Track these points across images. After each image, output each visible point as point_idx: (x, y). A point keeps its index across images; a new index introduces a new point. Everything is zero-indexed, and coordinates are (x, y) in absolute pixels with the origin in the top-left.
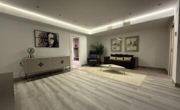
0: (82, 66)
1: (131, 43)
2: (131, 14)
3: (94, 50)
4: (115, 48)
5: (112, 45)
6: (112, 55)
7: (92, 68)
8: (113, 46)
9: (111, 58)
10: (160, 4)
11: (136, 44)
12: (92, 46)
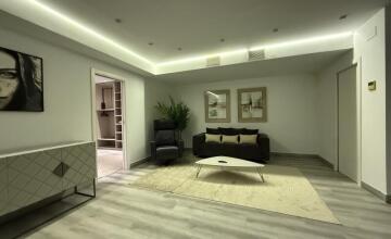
0: (134, 166)
1: (251, 103)
2: (277, 30)
3: (164, 117)
4: (215, 114)
5: (207, 106)
6: (210, 131)
7: (166, 170)
8: (210, 109)
9: (209, 137)
10: (344, 17)
11: (261, 105)
12: (160, 107)
